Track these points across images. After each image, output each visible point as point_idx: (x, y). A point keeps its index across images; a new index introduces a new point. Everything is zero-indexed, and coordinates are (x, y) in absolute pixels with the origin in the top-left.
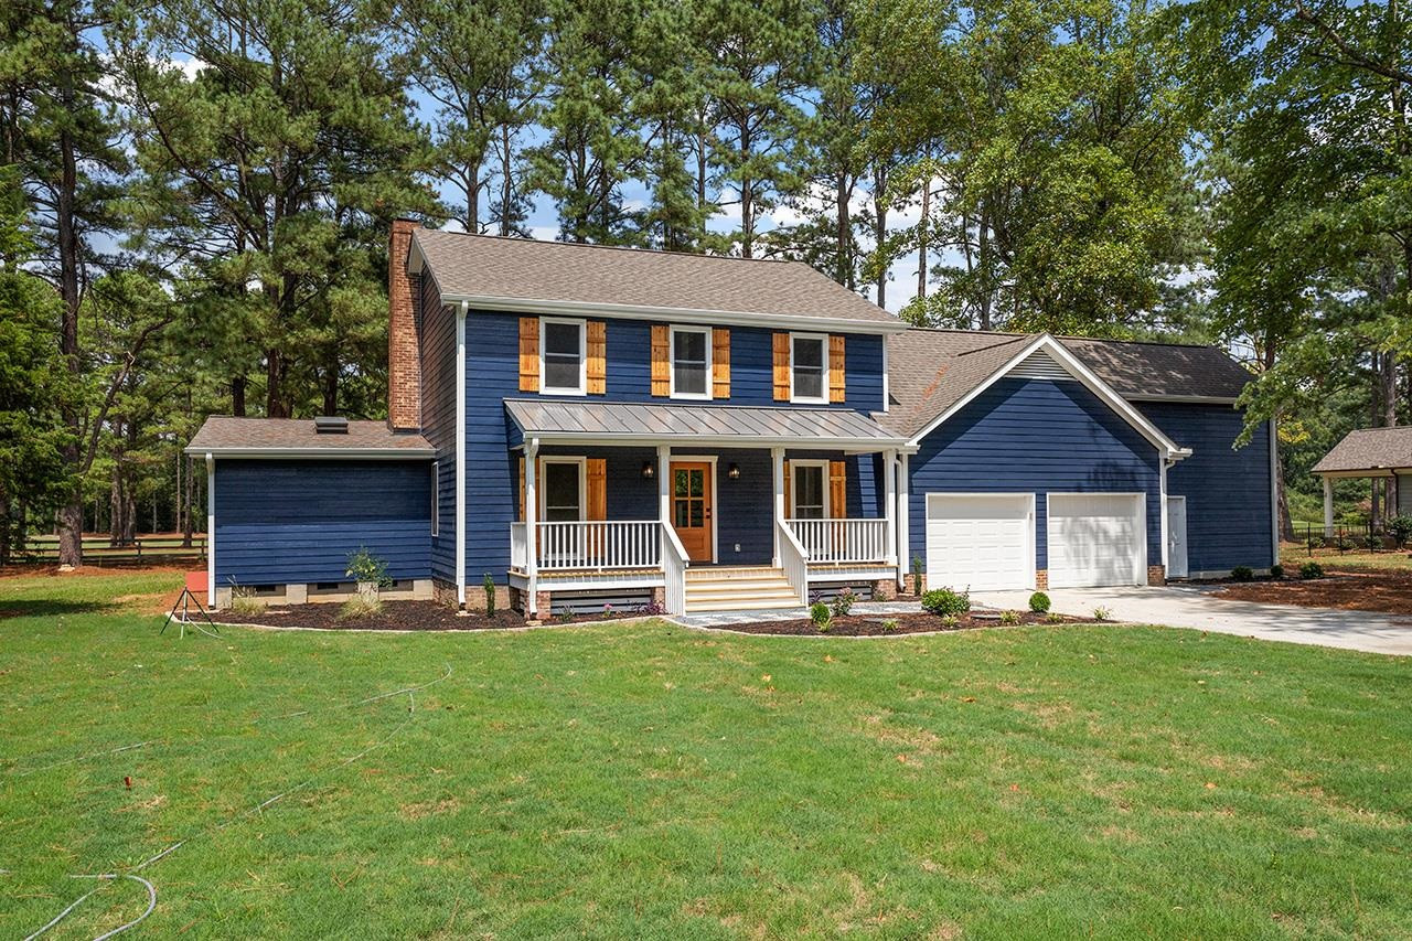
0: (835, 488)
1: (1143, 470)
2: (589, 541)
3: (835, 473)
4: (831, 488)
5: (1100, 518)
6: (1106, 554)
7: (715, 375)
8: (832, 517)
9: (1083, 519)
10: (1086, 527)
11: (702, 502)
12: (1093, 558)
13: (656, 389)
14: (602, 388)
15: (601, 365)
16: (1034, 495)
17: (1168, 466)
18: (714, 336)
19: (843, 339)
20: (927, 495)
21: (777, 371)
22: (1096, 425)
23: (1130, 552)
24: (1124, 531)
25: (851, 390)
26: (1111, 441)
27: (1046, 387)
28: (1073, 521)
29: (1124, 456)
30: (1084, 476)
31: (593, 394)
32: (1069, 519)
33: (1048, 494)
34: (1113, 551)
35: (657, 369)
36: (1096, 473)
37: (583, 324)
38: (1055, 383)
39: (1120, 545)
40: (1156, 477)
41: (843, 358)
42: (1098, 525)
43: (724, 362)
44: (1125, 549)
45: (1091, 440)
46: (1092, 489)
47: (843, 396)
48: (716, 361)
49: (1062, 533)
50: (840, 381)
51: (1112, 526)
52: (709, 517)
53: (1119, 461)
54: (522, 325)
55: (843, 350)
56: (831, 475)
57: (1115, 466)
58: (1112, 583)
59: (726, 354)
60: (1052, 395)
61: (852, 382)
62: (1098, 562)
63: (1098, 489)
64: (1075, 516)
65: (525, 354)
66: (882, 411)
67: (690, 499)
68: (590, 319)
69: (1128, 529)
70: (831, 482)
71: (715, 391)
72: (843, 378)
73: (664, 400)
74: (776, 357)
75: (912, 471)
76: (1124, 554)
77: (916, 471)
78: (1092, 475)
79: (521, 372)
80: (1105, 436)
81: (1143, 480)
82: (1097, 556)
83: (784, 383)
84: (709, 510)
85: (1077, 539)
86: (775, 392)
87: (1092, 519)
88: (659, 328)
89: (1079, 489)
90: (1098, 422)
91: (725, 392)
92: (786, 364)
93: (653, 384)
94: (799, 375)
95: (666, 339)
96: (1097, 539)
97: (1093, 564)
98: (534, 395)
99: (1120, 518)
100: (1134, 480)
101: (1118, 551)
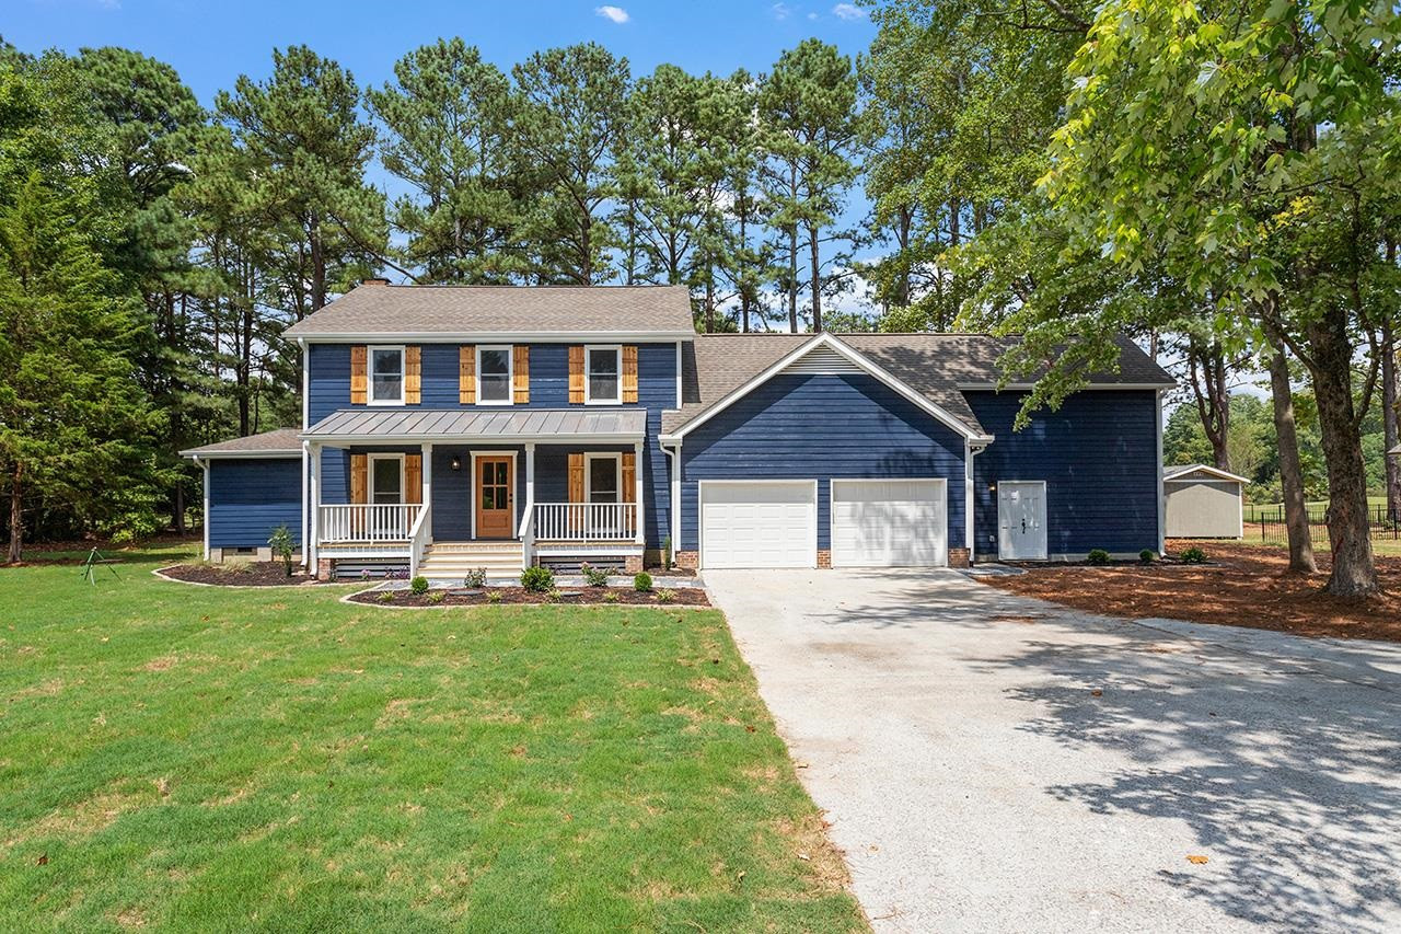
0: (627, 476)
1: (944, 456)
2: (363, 521)
3: (628, 463)
4: (624, 477)
5: (897, 503)
6: (903, 537)
7: (515, 384)
8: (624, 501)
9: (876, 503)
10: (880, 512)
11: (506, 488)
12: (887, 539)
13: (464, 399)
14: (417, 399)
15: (417, 381)
16: (816, 481)
17: (974, 453)
18: (515, 353)
19: (636, 348)
20: (700, 482)
21: (572, 378)
22: (888, 415)
23: (931, 535)
24: (924, 515)
25: (643, 391)
26: (906, 429)
27: (832, 382)
28: (865, 506)
29: (921, 443)
30: (874, 464)
31: (411, 404)
32: (860, 504)
33: (832, 480)
34: (911, 535)
35: (464, 382)
36: (886, 460)
37: (403, 349)
38: (842, 377)
39: (919, 529)
40: (960, 463)
41: (636, 364)
42: (894, 510)
43: (524, 374)
44: (926, 532)
45: (884, 430)
46: (883, 476)
47: (637, 397)
48: (516, 373)
49: (852, 516)
50: (633, 385)
51: (912, 511)
52: (511, 501)
53: (914, 449)
54: (353, 353)
55: (636, 358)
56: (624, 465)
57: (910, 453)
58: (910, 563)
59: (526, 367)
60: (838, 389)
61: (644, 385)
62: (893, 543)
63: (890, 475)
64: (867, 500)
65: (356, 375)
66: (675, 408)
67: (495, 486)
68: (408, 345)
69: (930, 512)
70: (624, 472)
71: (516, 397)
72: (636, 381)
73: (471, 406)
74: (572, 367)
75: (684, 460)
76: (925, 537)
77: (689, 460)
78: (882, 463)
79: (352, 389)
80: (900, 425)
81: (942, 467)
82: (893, 538)
83: (578, 388)
84: (511, 495)
85: (868, 522)
86: (570, 397)
87: (886, 503)
88: (467, 349)
89: (867, 475)
90: (891, 412)
91: (525, 398)
92: (581, 372)
93: (461, 394)
94: (594, 381)
95: (473, 358)
96: (892, 522)
97: (887, 547)
98: (362, 407)
99: (920, 503)
100: (933, 466)
101: (917, 535)
